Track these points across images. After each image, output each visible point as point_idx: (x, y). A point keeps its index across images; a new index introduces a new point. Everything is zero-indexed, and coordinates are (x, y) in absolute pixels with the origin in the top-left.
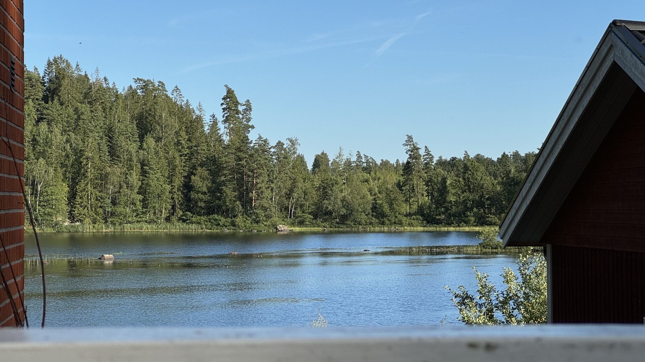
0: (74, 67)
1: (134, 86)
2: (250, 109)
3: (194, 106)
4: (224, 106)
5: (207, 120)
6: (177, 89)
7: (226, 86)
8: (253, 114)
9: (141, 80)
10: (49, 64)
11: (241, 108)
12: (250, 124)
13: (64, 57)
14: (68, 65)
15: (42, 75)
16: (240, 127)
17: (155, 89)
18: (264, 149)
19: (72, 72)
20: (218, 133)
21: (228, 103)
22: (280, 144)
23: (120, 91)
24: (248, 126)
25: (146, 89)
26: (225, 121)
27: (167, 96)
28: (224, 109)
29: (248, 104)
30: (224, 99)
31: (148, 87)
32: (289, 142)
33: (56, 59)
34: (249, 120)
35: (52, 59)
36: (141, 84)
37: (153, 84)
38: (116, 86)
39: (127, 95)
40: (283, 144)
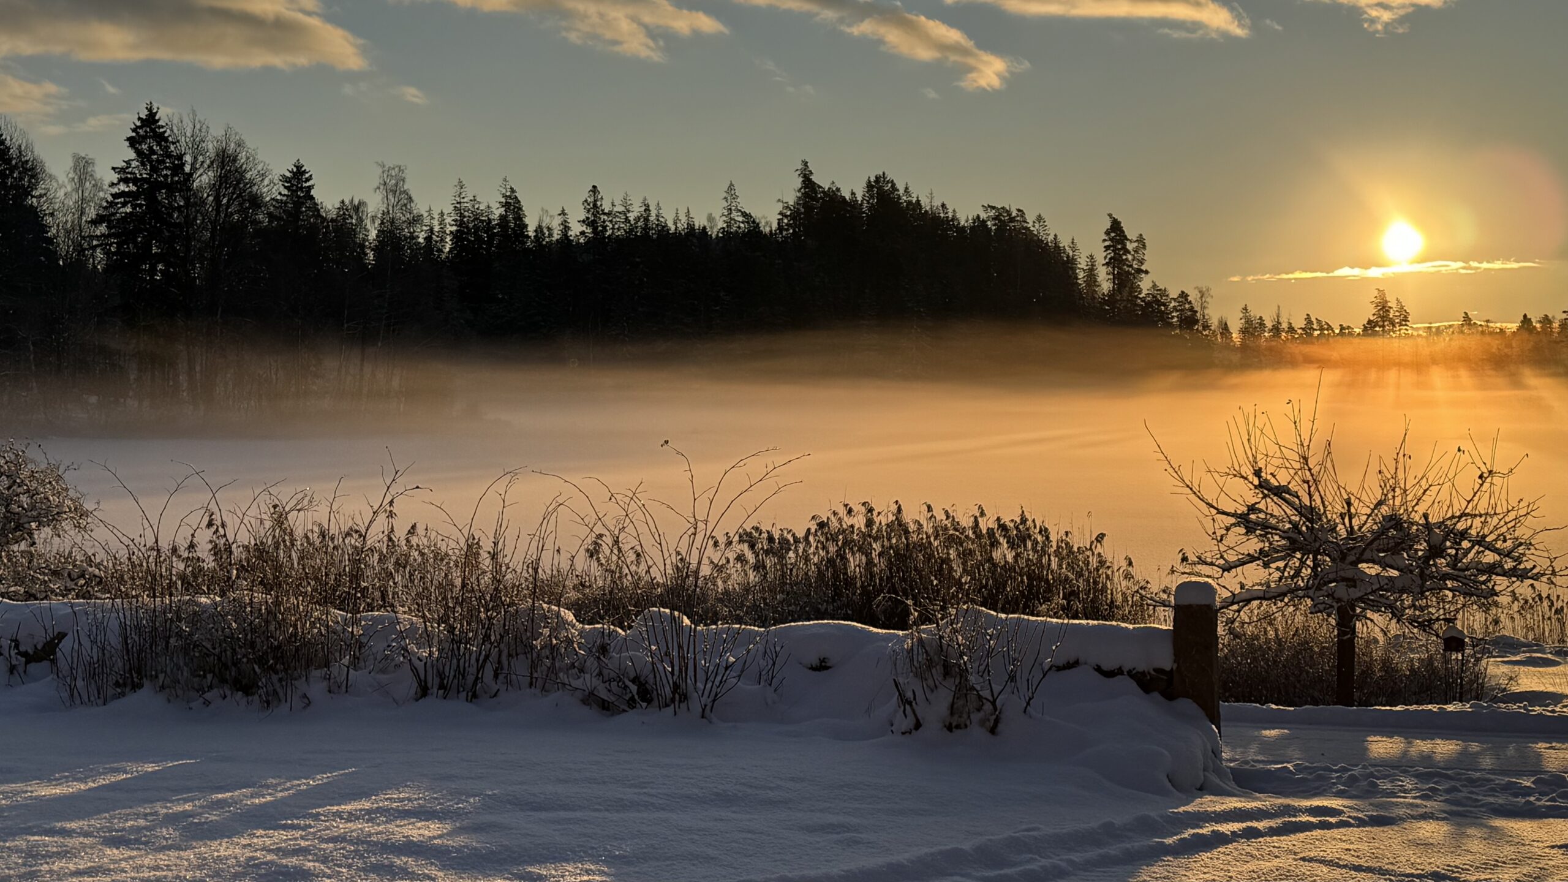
0: (901, 192)
1: (983, 216)
2: (1144, 247)
3: (1064, 243)
4: (1107, 243)
5: (1082, 263)
6: (1039, 218)
7: (1110, 215)
8: (1148, 254)
9: (993, 208)
10: (870, 186)
11: (1130, 246)
12: (1143, 268)
13: (889, 177)
14: (894, 188)
15: (859, 199)
16: (1129, 273)
17: (1012, 220)
18: (1159, 303)
19: (899, 198)
20: (1096, 281)
21: (1111, 240)
22: (1184, 295)
23: (962, 223)
24: (1139, 271)
25: (1000, 221)
26: (1107, 264)
27: (1027, 229)
28: (1107, 248)
29: (1141, 240)
30: (1107, 233)
31: (1004, 218)
32: (1197, 292)
33: (878, 179)
34: (1142, 262)
35: (873, 179)
36: (992, 213)
37: (1009, 213)
38: (958, 215)
39: (972, 228)
40: (1187, 295)
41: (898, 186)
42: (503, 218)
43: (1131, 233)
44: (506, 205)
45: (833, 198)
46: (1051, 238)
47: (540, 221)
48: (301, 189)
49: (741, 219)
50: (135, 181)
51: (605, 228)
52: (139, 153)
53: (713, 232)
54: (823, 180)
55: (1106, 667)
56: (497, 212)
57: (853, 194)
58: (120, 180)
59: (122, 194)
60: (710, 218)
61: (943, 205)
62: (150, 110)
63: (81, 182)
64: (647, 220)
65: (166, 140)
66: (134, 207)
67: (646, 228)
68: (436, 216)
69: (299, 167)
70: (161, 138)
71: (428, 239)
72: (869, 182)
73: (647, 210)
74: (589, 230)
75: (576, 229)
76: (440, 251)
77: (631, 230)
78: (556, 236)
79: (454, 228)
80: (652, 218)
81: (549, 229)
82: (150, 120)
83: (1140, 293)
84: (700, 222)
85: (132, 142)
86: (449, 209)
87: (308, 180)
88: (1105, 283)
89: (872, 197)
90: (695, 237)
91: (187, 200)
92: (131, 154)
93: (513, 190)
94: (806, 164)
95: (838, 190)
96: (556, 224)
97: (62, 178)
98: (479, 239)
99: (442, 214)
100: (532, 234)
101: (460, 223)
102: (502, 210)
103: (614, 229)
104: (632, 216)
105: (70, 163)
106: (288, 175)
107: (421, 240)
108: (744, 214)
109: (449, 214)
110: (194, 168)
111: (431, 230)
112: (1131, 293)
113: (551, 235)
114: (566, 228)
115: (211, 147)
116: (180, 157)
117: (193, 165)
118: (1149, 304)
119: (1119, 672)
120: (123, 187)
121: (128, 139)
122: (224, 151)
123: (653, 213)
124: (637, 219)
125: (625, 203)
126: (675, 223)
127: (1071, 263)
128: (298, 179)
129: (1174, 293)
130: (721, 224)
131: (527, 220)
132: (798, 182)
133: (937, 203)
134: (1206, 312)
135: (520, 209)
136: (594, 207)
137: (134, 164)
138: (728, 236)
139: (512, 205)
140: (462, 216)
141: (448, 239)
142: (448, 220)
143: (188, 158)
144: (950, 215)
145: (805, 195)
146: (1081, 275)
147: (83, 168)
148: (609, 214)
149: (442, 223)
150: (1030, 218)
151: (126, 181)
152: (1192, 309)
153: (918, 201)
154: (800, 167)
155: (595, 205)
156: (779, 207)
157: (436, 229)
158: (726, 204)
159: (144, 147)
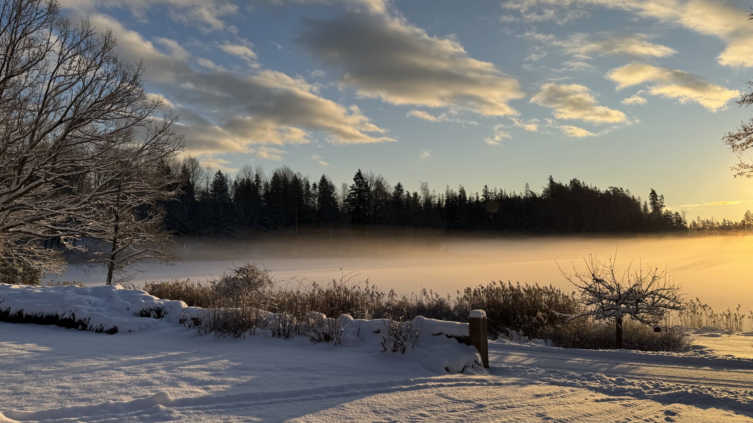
0: (581, 184)
1: (609, 190)
2: (663, 198)
3: (636, 197)
4: (651, 197)
5: (643, 204)
6: (627, 190)
7: (651, 189)
8: (665, 201)
9: (612, 187)
10: (571, 182)
11: (658, 198)
12: (663, 205)
13: (577, 179)
14: (579, 182)
15: (568, 186)
16: (658, 206)
17: (619, 191)
18: (669, 216)
19: (581, 185)
20: (647, 209)
21: (652, 196)
22: (677, 213)
23: (602, 192)
24: (662, 206)
25: (615, 191)
26: (651, 204)
27: (624, 194)
28: (651, 199)
29: (662, 196)
30: (651, 194)
31: (615, 190)
32: (682, 212)
33: (574, 180)
34: (662, 203)
35: (572, 180)
36: (612, 189)
37: (617, 189)
38: (600, 190)
39: (605, 194)
40: (678, 213)
41: (580, 182)
42: (460, 195)
43: (658, 194)
44: (461, 192)
45: (560, 186)
46: (631, 196)
47: (471, 196)
48: (400, 190)
49: (530, 193)
50: (355, 190)
51: (489, 197)
52: (356, 182)
53: (522, 197)
54: (556, 181)
55: (449, 335)
56: (458, 194)
57: (566, 185)
58: (352, 190)
59: (352, 193)
60: (521, 193)
61: (595, 187)
62: (359, 171)
63: (344, 190)
64: (501, 194)
65: (363, 178)
66: (355, 196)
67: (501, 197)
68: (441, 195)
69: (399, 184)
70: (362, 178)
71: (439, 202)
72: (571, 181)
73: (502, 191)
74: (484, 198)
75: (481, 198)
76: (442, 205)
77: (497, 198)
78: (475, 200)
79: (446, 199)
80: (503, 194)
81: (473, 198)
82: (359, 174)
83: (662, 213)
84: (518, 194)
85: (355, 179)
86: (444, 193)
87: (401, 187)
88: (650, 210)
89: (572, 185)
90: (516, 199)
91: (369, 194)
92: (354, 183)
93: (463, 187)
94: (551, 176)
95: (561, 184)
96: (475, 196)
97: (340, 189)
98: (453, 201)
99: (443, 195)
100: (468, 199)
101: (448, 197)
102: (460, 193)
103: (492, 197)
104: (497, 194)
105: (342, 185)
106: (396, 186)
107: (437, 202)
108: (531, 192)
109: (445, 195)
110: (370, 186)
111: (440, 199)
112: (658, 213)
113: (473, 200)
114: (478, 197)
115: (375, 180)
116: (367, 183)
117: (370, 184)
118: (665, 216)
119: (452, 336)
120: (352, 191)
121: (354, 179)
122: (378, 180)
123: (503, 192)
124: (499, 194)
125: (495, 190)
126: (510, 195)
127: (638, 204)
128: (399, 187)
129: (674, 213)
130: (524, 195)
131: (466, 196)
132: (549, 182)
133: (593, 187)
134: (685, 218)
135: (465, 192)
136: (486, 192)
137: (355, 185)
138: (526, 198)
139: (462, 192)
140: (448, 195)
141: (444, 201)
142: (444, 196)
143: (369, 183)
144: (598, 190)
145: (551, 186)
146: (642, 207)
147: (345, 186)
148: (490, 193)
149: (443, 197)
150: (624, 190)
151: (353, 190)
152: (680, 218)
153: (587, 186)
154: (549, 177)
155: (486, 191)
156: (543, 189)
157: (441, 199)
158: (525, 189)
159: (358, 180)
